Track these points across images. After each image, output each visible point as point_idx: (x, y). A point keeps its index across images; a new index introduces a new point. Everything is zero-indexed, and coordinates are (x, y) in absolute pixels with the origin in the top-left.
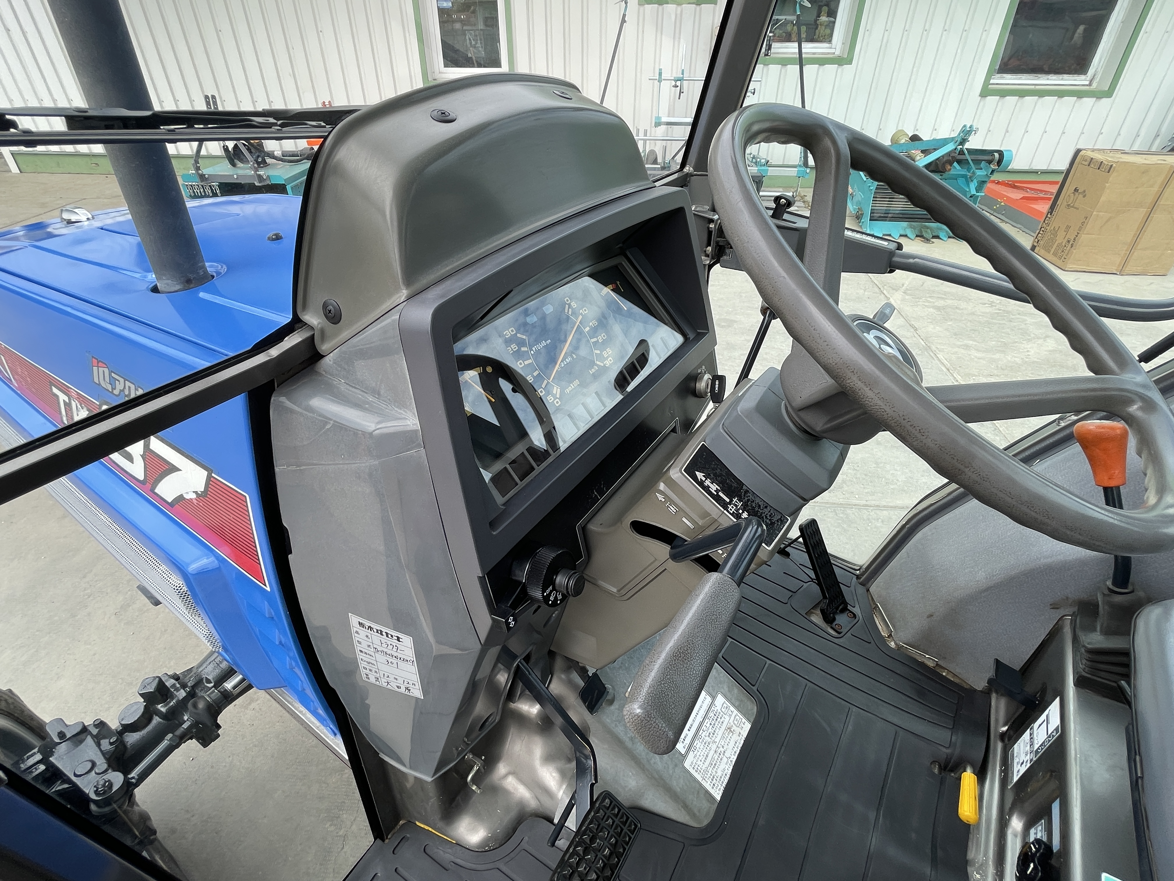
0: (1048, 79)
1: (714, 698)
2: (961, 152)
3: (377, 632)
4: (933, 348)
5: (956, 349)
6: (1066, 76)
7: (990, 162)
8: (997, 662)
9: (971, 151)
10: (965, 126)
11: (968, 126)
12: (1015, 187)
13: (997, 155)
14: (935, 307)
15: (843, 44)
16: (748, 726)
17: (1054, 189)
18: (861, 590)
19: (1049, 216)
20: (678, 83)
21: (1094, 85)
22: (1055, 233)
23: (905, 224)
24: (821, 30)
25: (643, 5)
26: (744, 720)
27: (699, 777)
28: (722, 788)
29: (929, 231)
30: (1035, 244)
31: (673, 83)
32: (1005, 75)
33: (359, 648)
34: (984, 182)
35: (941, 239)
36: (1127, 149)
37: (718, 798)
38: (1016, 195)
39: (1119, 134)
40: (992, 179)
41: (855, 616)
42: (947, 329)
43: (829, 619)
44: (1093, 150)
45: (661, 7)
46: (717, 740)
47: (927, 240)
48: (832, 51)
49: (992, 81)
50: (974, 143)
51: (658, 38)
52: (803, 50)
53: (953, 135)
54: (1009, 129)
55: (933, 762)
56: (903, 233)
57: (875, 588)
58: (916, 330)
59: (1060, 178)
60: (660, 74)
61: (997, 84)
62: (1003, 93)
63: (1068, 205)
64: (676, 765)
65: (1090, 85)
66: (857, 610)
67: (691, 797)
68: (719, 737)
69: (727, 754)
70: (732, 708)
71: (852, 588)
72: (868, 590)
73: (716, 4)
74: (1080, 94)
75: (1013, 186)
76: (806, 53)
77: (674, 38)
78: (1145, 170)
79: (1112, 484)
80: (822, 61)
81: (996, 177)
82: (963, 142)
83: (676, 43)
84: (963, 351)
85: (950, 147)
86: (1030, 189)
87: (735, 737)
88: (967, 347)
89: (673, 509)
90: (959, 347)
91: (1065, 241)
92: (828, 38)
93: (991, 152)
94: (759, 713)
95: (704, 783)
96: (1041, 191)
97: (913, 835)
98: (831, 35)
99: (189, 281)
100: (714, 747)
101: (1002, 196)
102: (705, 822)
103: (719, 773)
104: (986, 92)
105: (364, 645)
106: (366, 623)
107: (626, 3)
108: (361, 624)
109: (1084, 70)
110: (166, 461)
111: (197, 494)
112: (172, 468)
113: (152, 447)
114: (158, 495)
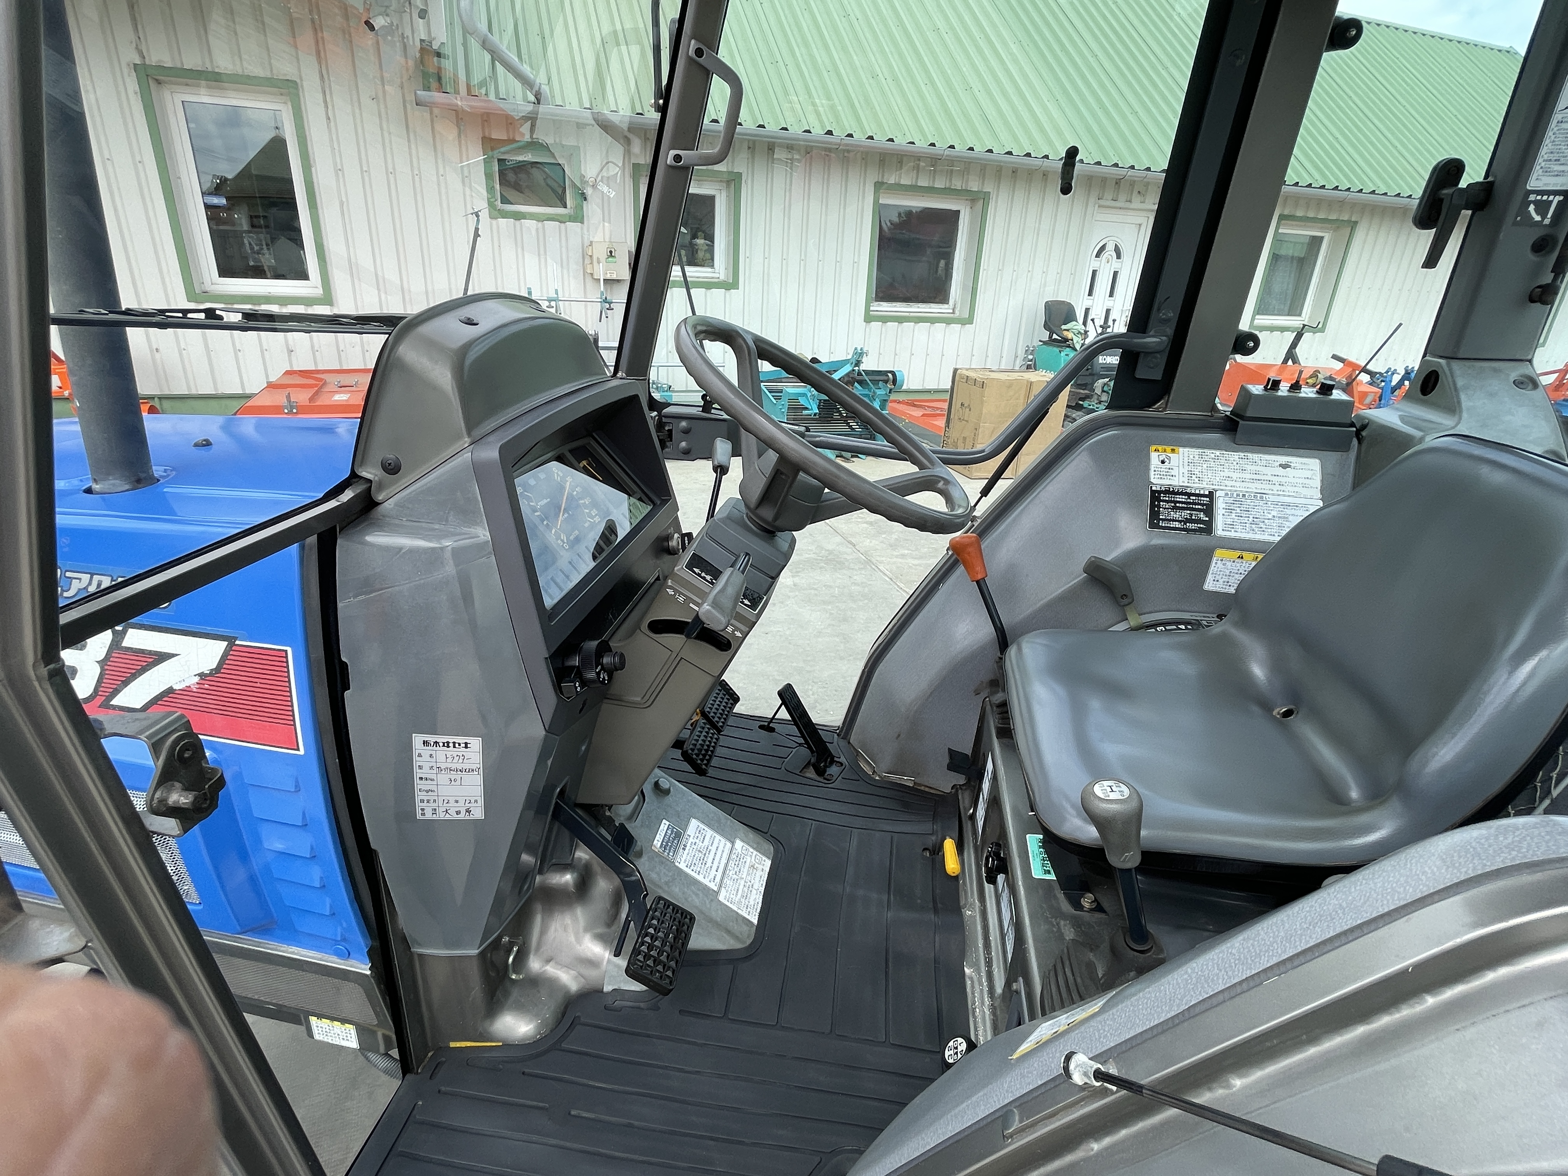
1: (733, 843)
2: (859, 374)
3: (444, 746)
4: (873, 560)
5: (895, 560)
6: (932, 305)
7: (886, 382)
8: (949, 749)
9: (867, 372)
10: (856, 349)
11: (859, 349)
12: (915, 406)
13: (890, 375)
14: (866, 523)
15: (726, 268)
16: (768, 863)
17: (946, 406)
18: (843, 743)
19: (947, 429)
20: (553, 304)
21: (957, 312)
24: (701, 254)
25: (496, 218)
26: (764, 858)
27: (734, 908)
28: (757, 914)
32: (882, 303)
33: (419, 775)
34: (885, 401)
35: (860, 458)
36: (994, 368)
37: (755, 922)
38: (917, 413)
39: (987, 356)
40: (891, 398)
41: (842, 764)
42: (882, 542)
43: (821, 772)
44: (967, 369)
45: (518, 222)
46: (744, 876)
48: (717, 275)
49: (872, 308)
50: (867, 364)
51: (520, 256)
52: (688, 274)
53: (849, 357)
54: (897, 352)
55: (925, 849)
57: (854, 737)
58: (854, 546)
59: (947, 396)
61: (877, 311)
62: (884, 319)
63: (959, 419)
64: (712, 900)
65: (953, 313)
66: (843, 759)
67: (731, 924)
68: (745, 874)
69: (756, 887)
70: (751, 850)
71: (835, 743)
72: (849, 743)
73: (582, 223)
74: (948, 321)
75: (912, 404)
76: (690, 277)
77: (539, 255)
78: (1010, 385)
79: (979, 577)
80: (708, 285)
81: (893, 397)
82: (858, 363)
83: (543, 260)
84: (900, 560)
85: (847, 369)
86: (929, 407)
87: (759, 873)
88: (903, 556)
89: (681, 599)
90: (897, 557)
92: (709, 262)
93: (885, 373)
94: (776, 851)
95: (740, 912)
96: (938, 408)
97: (919, 901)
98: (713, 259)
99: (139, 481)
100: (742, 882)
101: (905, 414)
102: (749, 942)
103: (752, 903)
104: (869, 318)
105: (426, 769)
106: (432, 739)
107: (478, 216)
108: (425, 743)
109: (944, 300)
110: (151, 653)
111: (201, 675)
112: (161, 657)
113: (126, 643)
114: (115, 707)
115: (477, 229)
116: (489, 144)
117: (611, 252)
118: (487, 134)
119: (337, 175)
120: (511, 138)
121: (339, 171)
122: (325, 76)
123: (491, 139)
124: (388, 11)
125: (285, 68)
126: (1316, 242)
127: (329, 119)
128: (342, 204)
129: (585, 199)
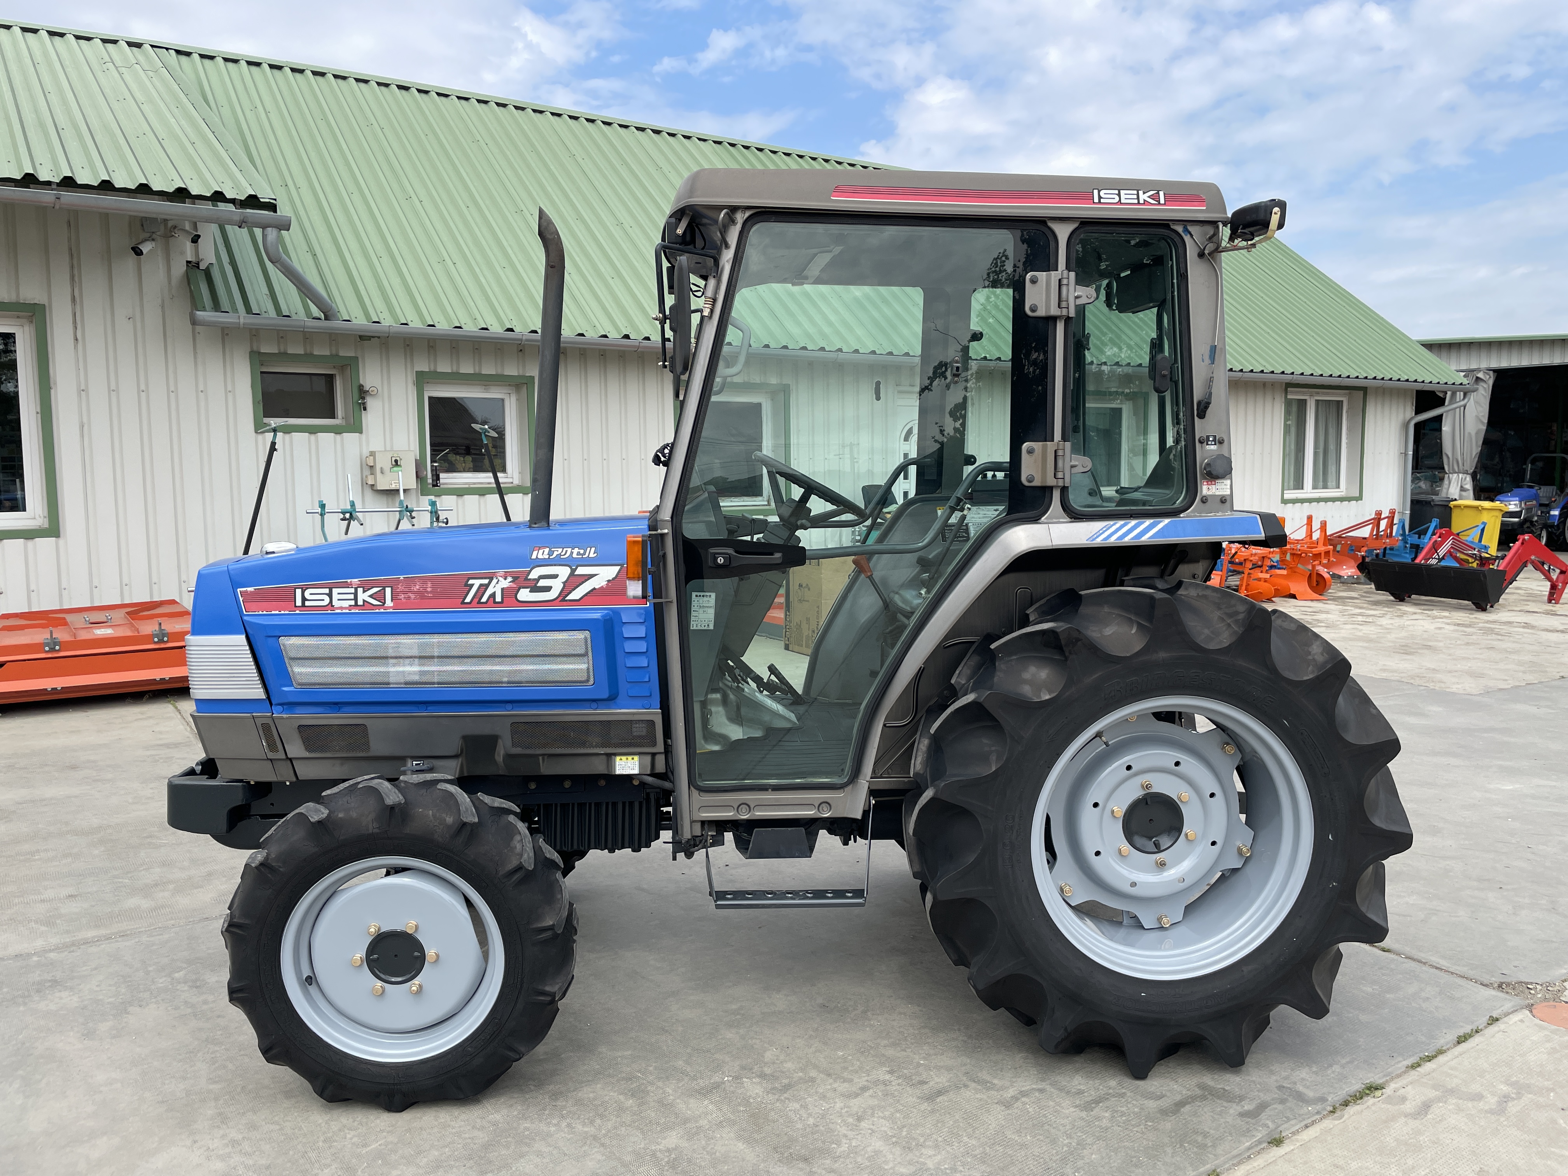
15: (520, 473)
19: (788, 613)
20: (348, 516)
22: (799, 626)
30: (787, 642)
31: (342, 516)
45: (287, 436)
48: (511, 480)
60: (323, 506)
63: (800, 600)
73: (361, 432)
91: (810, 632)
98: (503, 464)
105: (696, 607)
106: (698, 594)
108: (696, 596)
109: (757, 492)
110: (586, 575)
111: (609, 581)
112: (591, 576)
113: (577, 573)
114: (567, 600)
116: (257, 358)
117: (396, 461)
118: (255, 349)
119: (80, 396)
120: (282, 351)
121: (82, 391)
122: (78, 300)
123: (259, 353)
124: (154, 236)
125: (31, 293)
126: (1117, 413)
127: (77, 340)
128: (82, 426)
129: (365, 409)
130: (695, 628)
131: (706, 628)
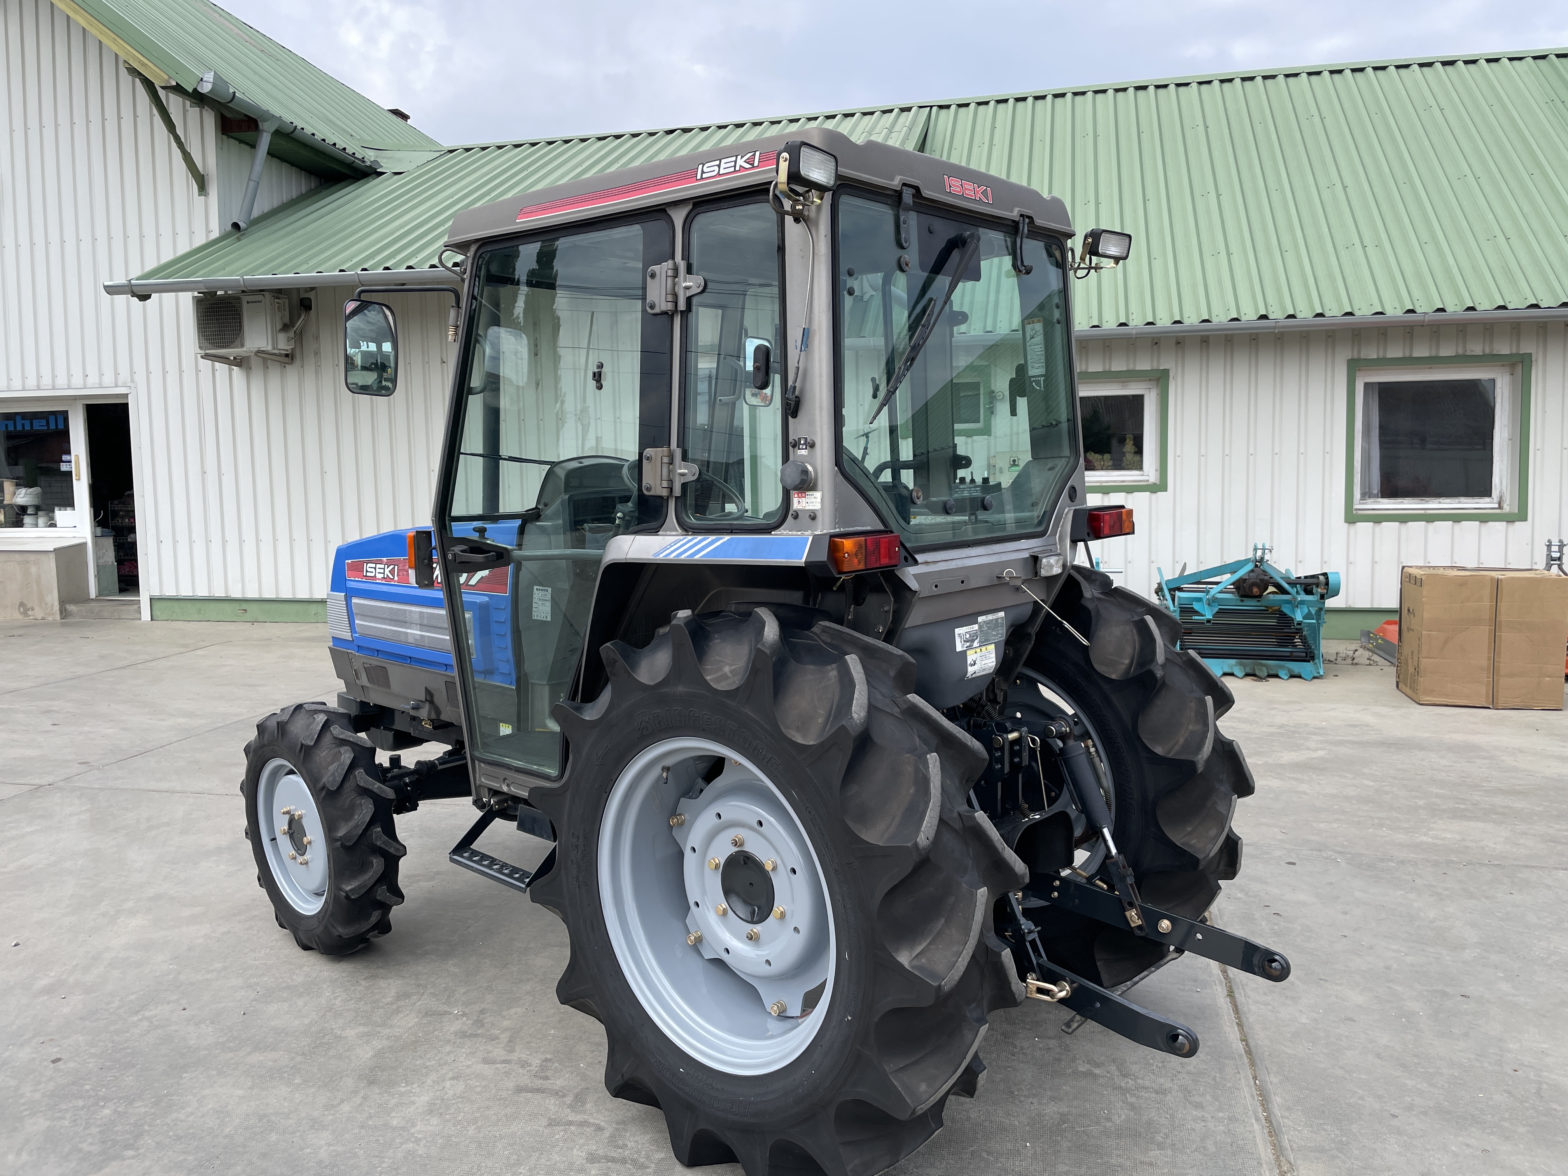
0: (1440, 503)
6: (1463, 499)
7: (1318, 585)
13: (1321, 578)
15: (1156, 471)
21: (1506, 506)
23: (1233, 662)
24: (1126, 457)
29: (1264, 669)
35: (1279, 677)
47: (1260, 678)
48: (1146, 478)
54: (1377, 558)
56: (1227, 670)
61: (1373, 509)
62: (1378, 519)
65: (1500, 507)
74: (1483, 518)
80: (1132, 489)
85: (1249, 567)
92: (1138, 464)
93: (1316, 576)
98: (1141, 462)
104: (1352, 517)
107: (867, 437)
109: (1486, 492)
115: (866, 449)
117: (1014, 461)
129: (993, 413)
130: (536, 618)
131: (544, 619)
